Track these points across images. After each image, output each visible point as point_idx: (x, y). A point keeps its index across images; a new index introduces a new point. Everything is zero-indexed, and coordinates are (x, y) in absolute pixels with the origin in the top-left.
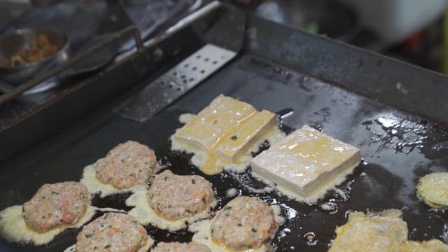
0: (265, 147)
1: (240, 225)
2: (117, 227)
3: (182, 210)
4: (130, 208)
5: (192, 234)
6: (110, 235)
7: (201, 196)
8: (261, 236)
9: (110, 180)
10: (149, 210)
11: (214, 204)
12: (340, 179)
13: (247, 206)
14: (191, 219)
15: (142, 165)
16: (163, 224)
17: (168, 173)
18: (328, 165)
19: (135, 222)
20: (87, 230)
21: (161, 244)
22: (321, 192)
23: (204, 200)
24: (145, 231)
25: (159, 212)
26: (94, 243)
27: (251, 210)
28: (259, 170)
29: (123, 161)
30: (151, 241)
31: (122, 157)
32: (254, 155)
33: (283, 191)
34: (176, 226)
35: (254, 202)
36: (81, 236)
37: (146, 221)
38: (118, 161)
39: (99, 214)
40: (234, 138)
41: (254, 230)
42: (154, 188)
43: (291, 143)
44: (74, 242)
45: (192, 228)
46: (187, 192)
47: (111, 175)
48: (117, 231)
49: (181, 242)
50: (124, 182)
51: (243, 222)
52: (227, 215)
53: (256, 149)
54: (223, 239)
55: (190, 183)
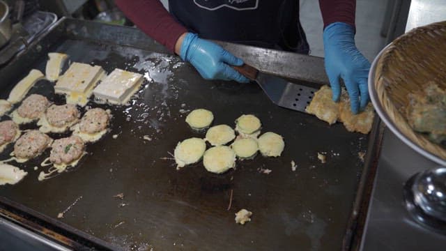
0: (100, 82)
1: (92, 123)
2: (32, 137)
3: (64, 122)
4: (40, 126)
5: (72, 132)
6: (29, 142)
7: (72, 113)
8: (103, 125)
9: (26, 116)
10: (48, 125)
11: (79, 115)
12: (136, 89)
13: (94, 113)
14: (70, 125)
15: (41, 105)
16: (56, 130)
17: (54, 106)
18: (128, 85)
19: (42, 133)
20: (18, 143)
21: (56, 141)
22: (128, 98)
23: (73, 115)
24: (48, 136)
25: (53, 125)
26: (23, 148)
27: (96, 114)
28: (98, 95)
29: (30, 105)
30: (52, 140)
31: (29, 103)
32: (94, 87)
33: (110, 101)
34: (63, 130)
35: (97, 110)
36: (16, 146)
37: (48, 131)
38: (28, 106)
39: (23, 134)
40: (83, 82)
41: (99, 124)
42: (48, 114)
43: (111, 78)
44: (13, 149)
45: (71, 129)
46: (65, 113)
47: (26, 113)
48: (33, 139)
49: (66, 137)
50: (33, 115)
51: (93, 120)
52: (85, 119)
53: (94, 85)
54: (86, 131)
55: (65, 108)
